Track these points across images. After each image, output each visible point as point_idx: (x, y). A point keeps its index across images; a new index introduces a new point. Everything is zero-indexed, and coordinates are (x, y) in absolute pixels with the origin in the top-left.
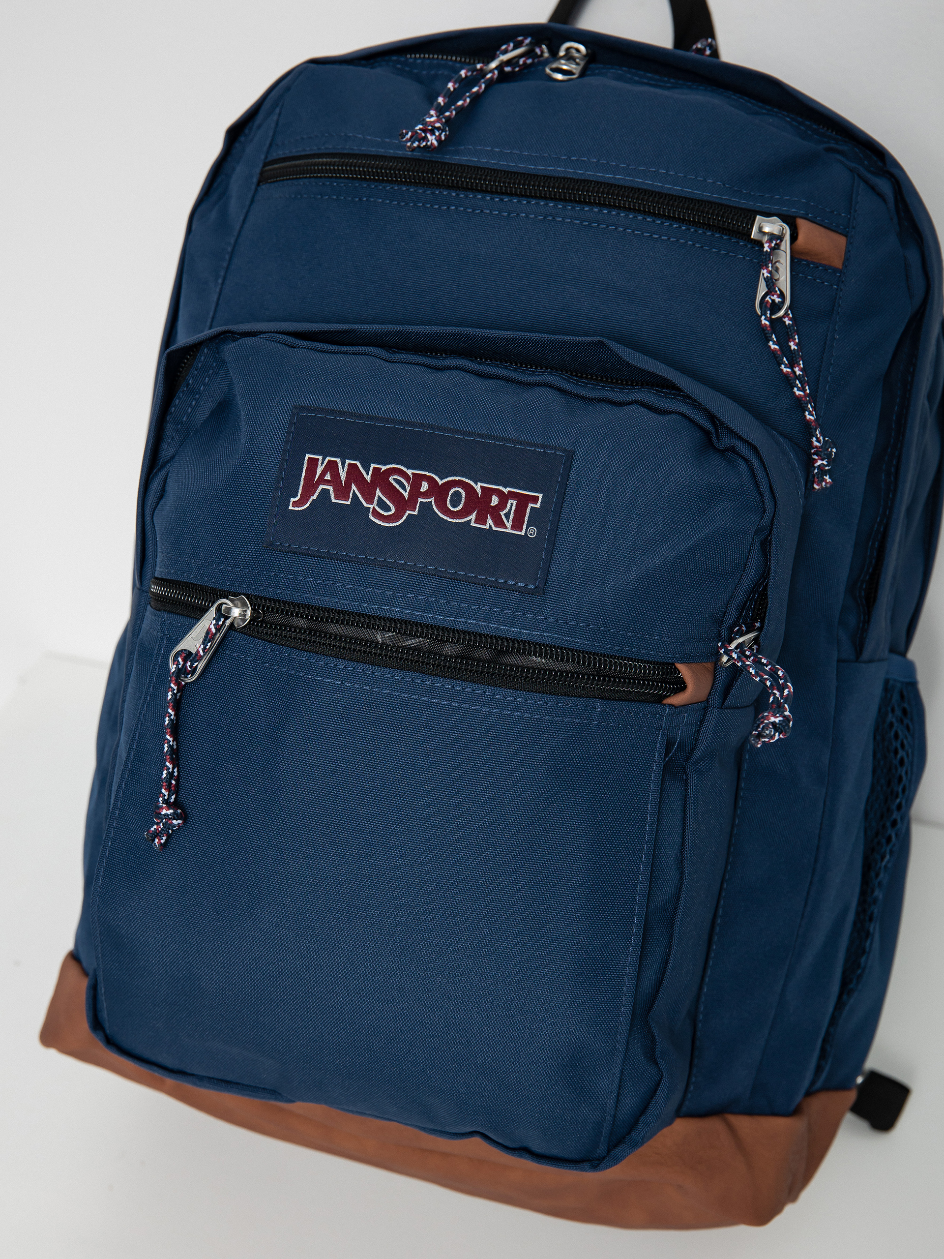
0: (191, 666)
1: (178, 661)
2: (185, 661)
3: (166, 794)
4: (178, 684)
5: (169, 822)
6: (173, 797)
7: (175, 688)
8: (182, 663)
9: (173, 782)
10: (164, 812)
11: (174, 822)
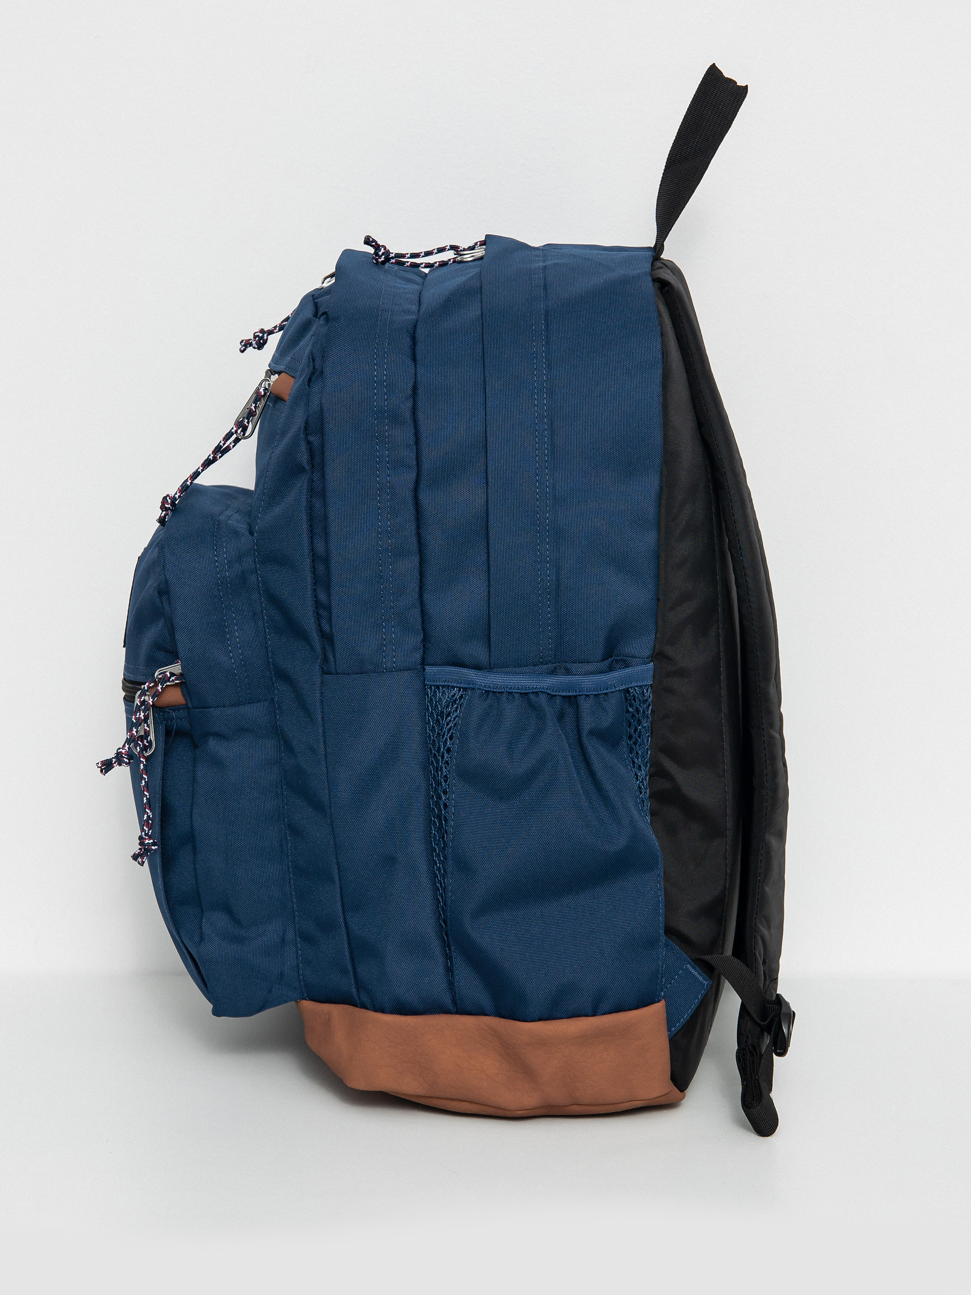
0: (147, 742)
1: (139, 744)
2: (142, 742)
3: (147, 829)
4: (144, 757)
5: (150, 847)
6: (150, 831)
7: (144, 760)
8: (141, 744)
9: (150, 822)
10: (147, 841)
11: (153, 847)
